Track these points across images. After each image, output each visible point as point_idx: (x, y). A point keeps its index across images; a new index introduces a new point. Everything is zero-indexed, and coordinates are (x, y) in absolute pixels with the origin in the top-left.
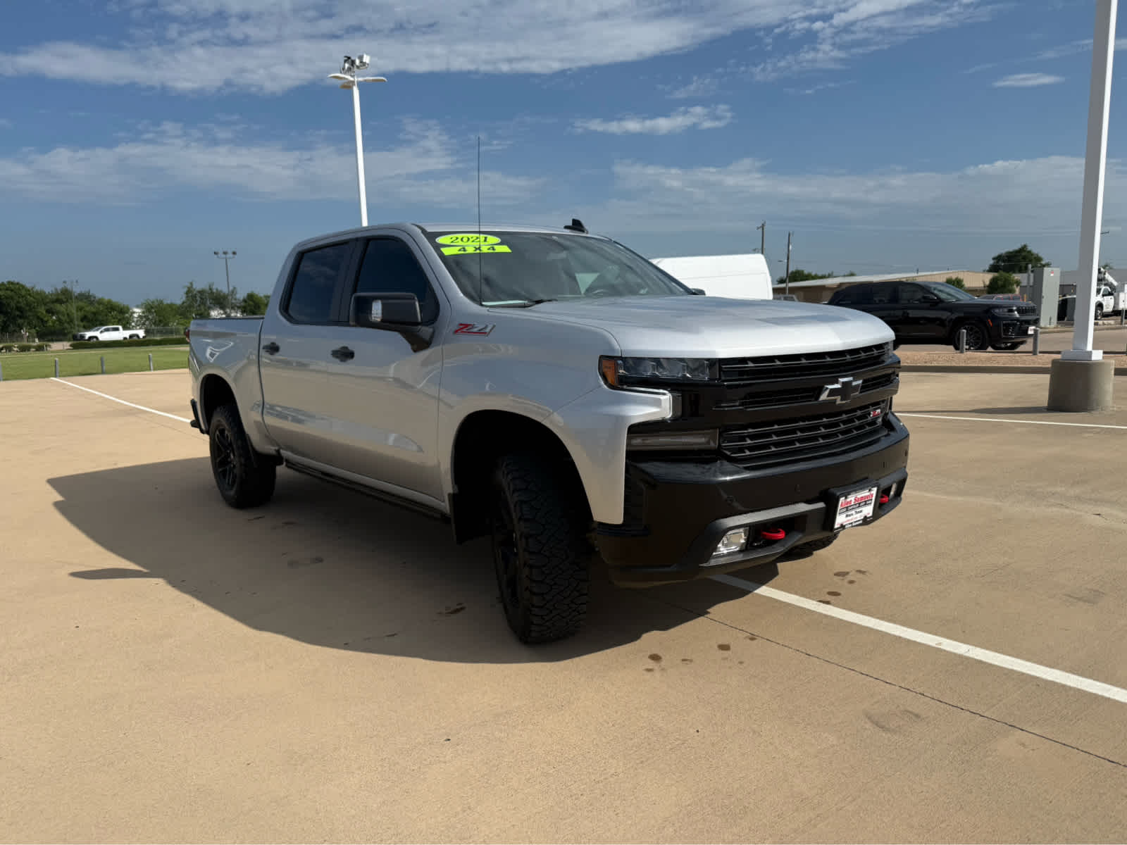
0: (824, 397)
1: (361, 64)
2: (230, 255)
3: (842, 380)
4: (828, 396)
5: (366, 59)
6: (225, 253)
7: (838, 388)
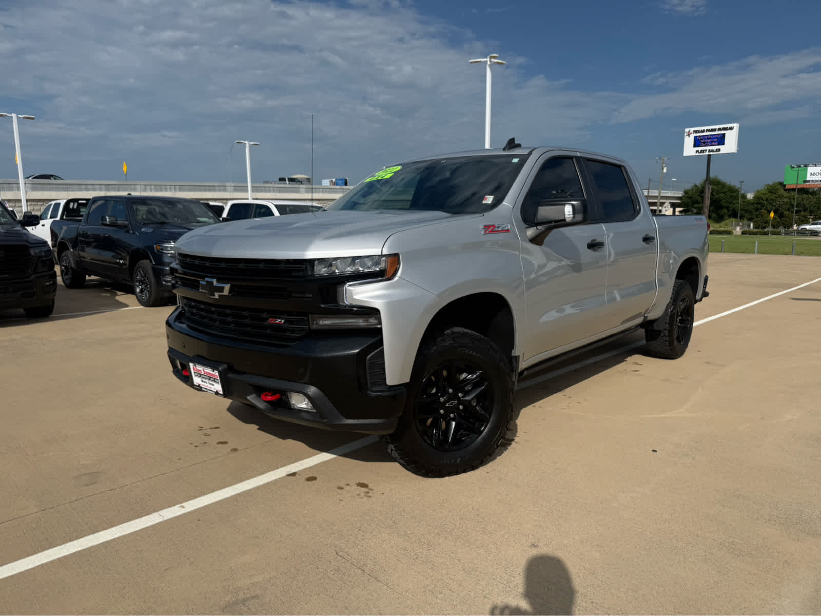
3: (206, 279)
4: (201, 289)
7: (205, 285)
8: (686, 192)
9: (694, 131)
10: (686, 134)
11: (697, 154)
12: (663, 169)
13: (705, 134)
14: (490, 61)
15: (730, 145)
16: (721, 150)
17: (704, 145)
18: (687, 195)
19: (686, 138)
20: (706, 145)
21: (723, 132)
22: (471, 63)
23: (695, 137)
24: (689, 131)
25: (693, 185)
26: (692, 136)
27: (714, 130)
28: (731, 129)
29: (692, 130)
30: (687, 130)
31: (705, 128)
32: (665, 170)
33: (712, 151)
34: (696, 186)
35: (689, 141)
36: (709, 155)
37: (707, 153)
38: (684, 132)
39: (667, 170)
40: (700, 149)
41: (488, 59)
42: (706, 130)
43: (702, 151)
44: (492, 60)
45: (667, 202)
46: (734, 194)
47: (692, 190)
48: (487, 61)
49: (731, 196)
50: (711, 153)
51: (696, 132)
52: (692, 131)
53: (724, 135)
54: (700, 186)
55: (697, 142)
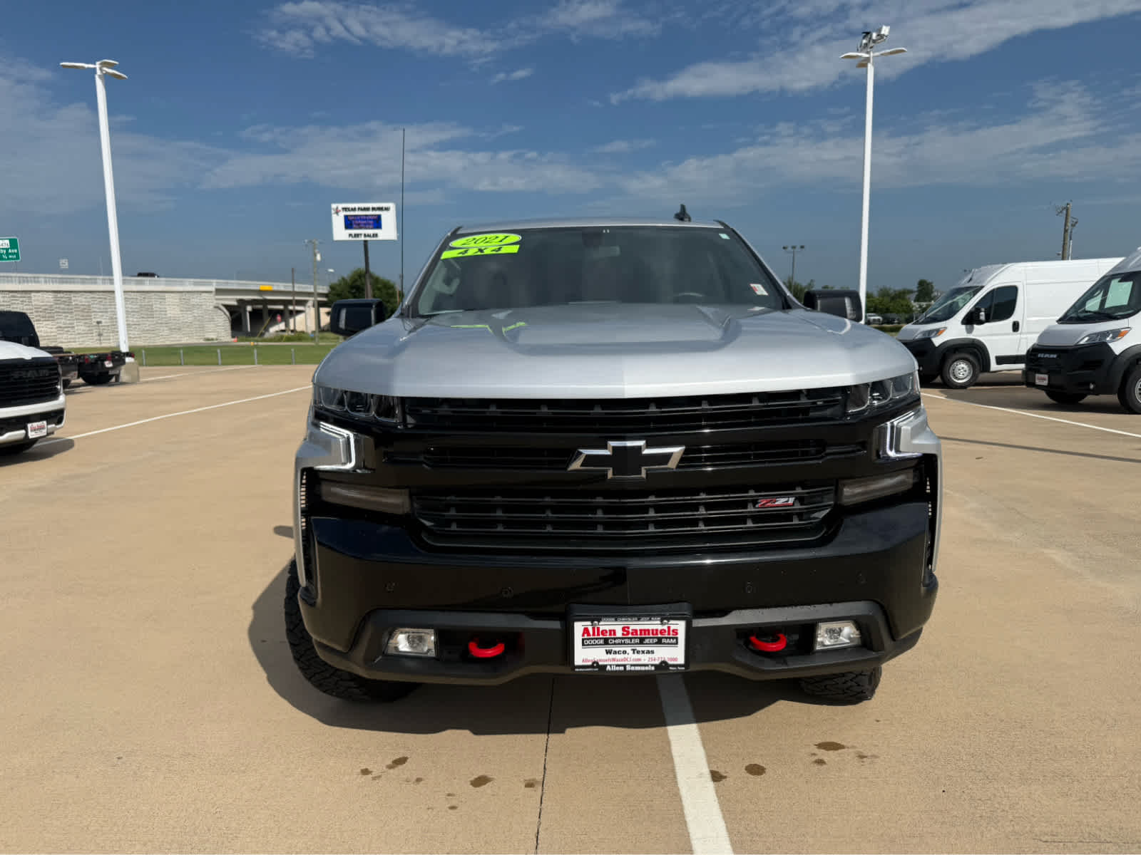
0: (576, 465)
1: (879, 37)
2: (798, 249)
3: (612, 444)
4: (582, 465)
5: (885, 30)
6: (794, 247)
7: (607, 456)
8: (332, 288)
9: (343, 209)
10: (333, 212)
11: (351, 239)
12: (315, 255)
13: (357, 213)
14: (101, 69)
15: (388, 231)
16: (379, 235)
17: (357, 226)
18: (334, 292)
19: (334, 216)
20: (361, 228)
21: (377, 213)
22: (64, 66)
23: (346, 217)
24: (337, 208)
25: (340, 279)
26: (342, 214)
27: (367, 209)
28: (387, 209)
29: (341, 206)
30: (334, 206)
31: (356, 205)
32: (318, 257)
33: (369, 236)
34: (343, 279)
35: (338, 222)
36: (366, 242)
37: (363, 238)
38: (330, 208)
39: (321, 256)
40: (353, 232)
41: (97, 66)
42: (358, 208)
43: (357, 235)
44: (105, 69)
45: (311, 300)
46: (390, 291)
47: (340, 284)
48: (95, 69)
49: (388, 294)
50: (368, 239)
51: (345, 209)
52: (340, 208)
53: (379, 217)
54: (348, 280)
55: (350, 223)
